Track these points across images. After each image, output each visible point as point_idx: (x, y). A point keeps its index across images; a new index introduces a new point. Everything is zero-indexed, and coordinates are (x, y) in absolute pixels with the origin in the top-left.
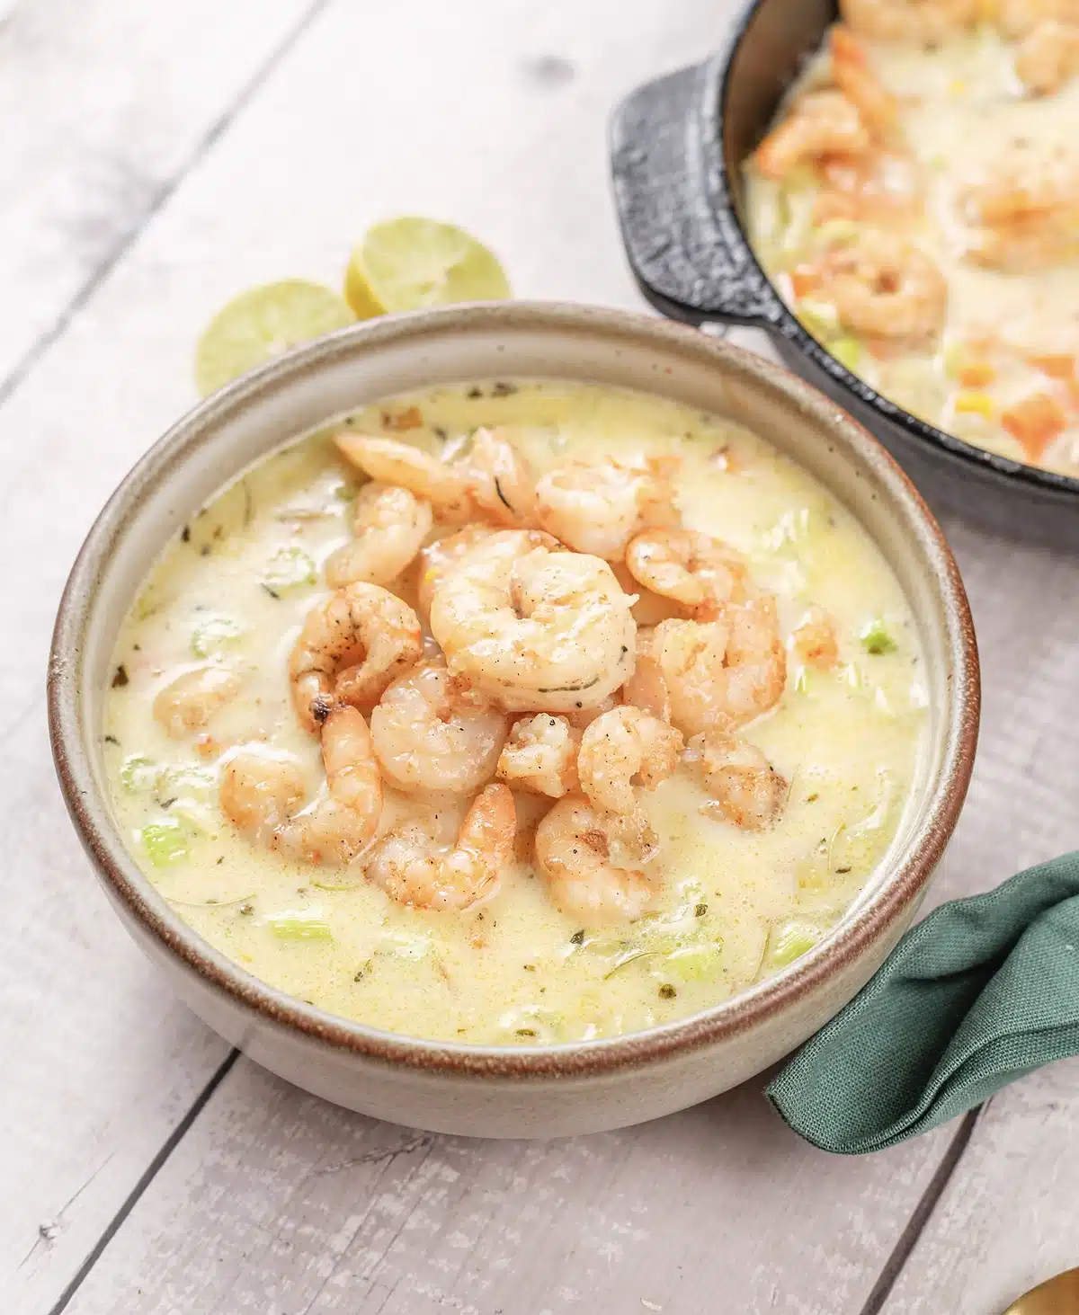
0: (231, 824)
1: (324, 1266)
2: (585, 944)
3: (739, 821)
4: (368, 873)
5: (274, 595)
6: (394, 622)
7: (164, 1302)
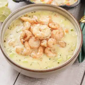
3: (62, 47)
4: (30, 56)
5: (17, 32)
6: (29, 33)
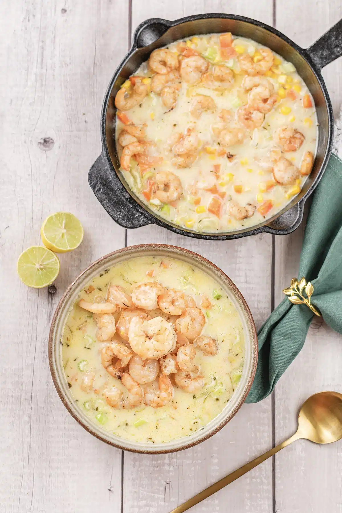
0: (113, 408)
1: (167, 468)
2: (197, 397)
3: (212, 354)
4: (146, 404)
5: (89, 349)
6: (125, 353)
7: (141, 492)
